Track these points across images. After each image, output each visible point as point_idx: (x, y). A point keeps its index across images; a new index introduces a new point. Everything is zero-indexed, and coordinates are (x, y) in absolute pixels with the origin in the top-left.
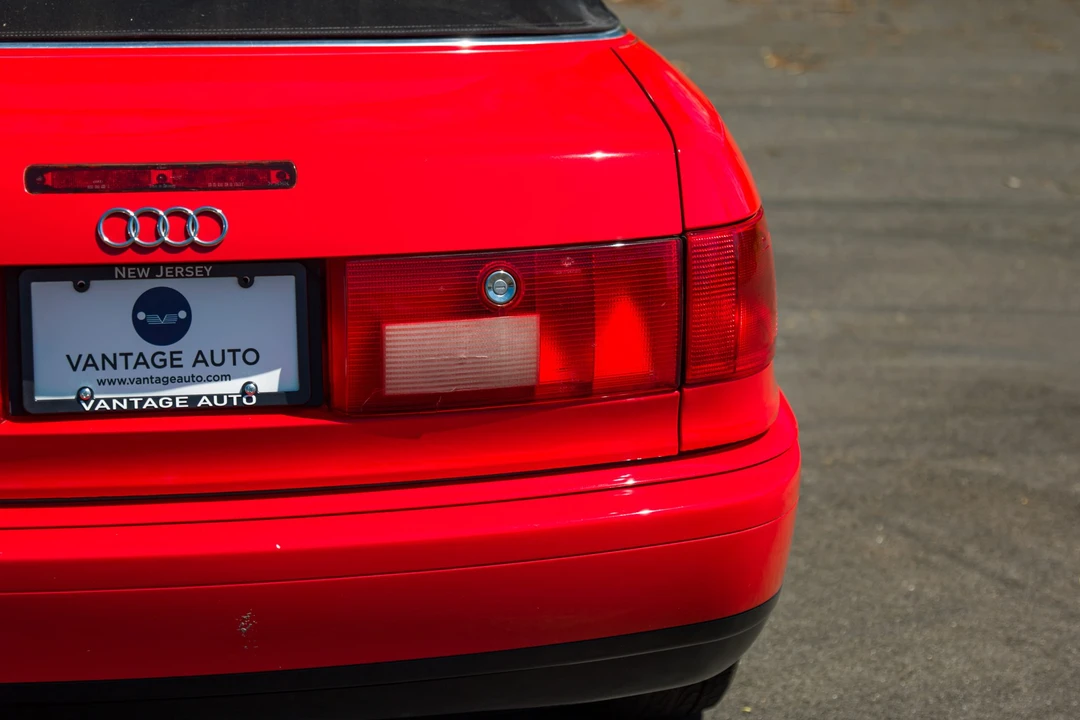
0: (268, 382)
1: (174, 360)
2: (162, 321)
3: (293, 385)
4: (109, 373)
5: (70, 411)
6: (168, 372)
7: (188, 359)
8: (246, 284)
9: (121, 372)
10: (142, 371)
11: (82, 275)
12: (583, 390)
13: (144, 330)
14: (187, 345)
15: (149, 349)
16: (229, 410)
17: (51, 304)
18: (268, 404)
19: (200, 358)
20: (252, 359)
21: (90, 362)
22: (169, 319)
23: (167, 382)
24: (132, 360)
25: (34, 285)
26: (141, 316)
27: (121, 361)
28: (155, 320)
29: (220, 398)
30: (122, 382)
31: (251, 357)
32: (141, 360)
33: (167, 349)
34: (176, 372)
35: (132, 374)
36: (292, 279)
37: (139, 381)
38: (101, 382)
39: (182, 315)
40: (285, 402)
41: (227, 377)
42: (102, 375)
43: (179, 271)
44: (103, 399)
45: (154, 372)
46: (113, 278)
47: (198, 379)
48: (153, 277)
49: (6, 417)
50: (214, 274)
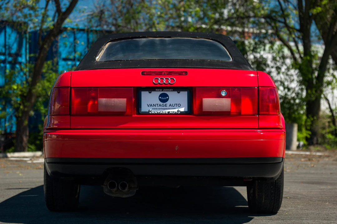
0: (182, 110)
1: (166, 105)
2: (164, 99)
3: (186, 110)
4: (154, 107)
5: (147, 113)
6: (165, 107)
7: (168, 105)
8: (179, 93)
9: (156, 107)
10: (160, 107)
11: (150, 89)
13: (161, 100)
14: (168, 103)
15: (161, 103)
16: (175, 114)
17: (144, 95)
18: (182, 113)
19: (170, 105)
20: (179, 106)
21: (151, 105)
22: (165, 98)
23: (164, 109)
24: (158, 105)
25: (142, 92)
26: (160, 98)
27: (156, 105)
28: (163, 98)
29: (174, 112)
30: (157, 109)
31: (179, 105)
32: (160, 105)
33: (164, 103)
34: (166, 108)
35: (158, 107)
36: (187, 92)
37: (160, 109)
38: (153, 109)
39: (167, 98)
40: (185, 113)
41: (175, 109)
42: (153, 108)
43: (167, 90)
44: (153, 112)
45: (162, 107)
46: (155, 91)
47: (170, 109)
48: (162, 91)
49: (136, 114)
50: (173, 91)
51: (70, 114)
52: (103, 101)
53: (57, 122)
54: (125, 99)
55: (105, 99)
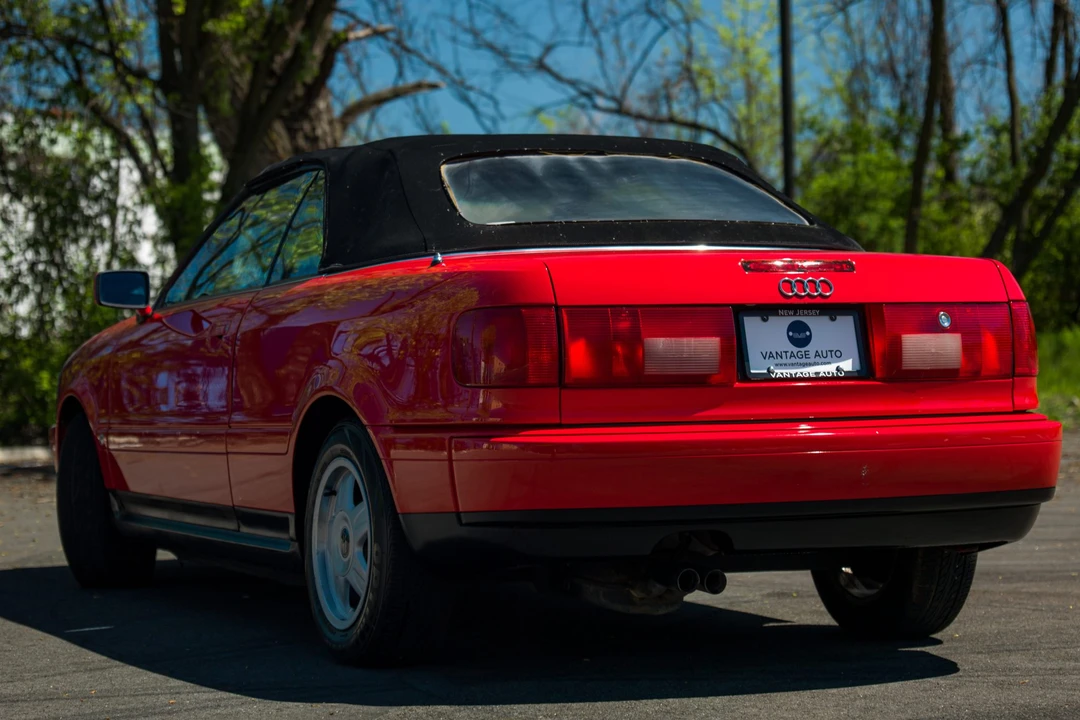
0: (847, 365)
1: (806, 355)
2: (800, 336)
3: (858, 368)
4: (779, 361)
5: (767, 378)
6: (804, 360)
7: (812, 354)
8: (833, 319)
9: (784, 361)
10: (793, 360)
11: (765, 311)
12: (976, 374)
13: (794, 341)
14: (811, 348)
15: (795, 350)
16: (833, 378)
17: (752, 326)
18: (849, 376)
19: (817, 354)
20: (839, 355)
21: (771, 355)
22: (802, 336)
23: (805, 365)
24: (789, 354)
25: (745, 318)
26: (791, 334)
27: (784, 354)
28: (797, 336)
29: (829, 373)
30: (785, 365)
31: (838, 354)
32: (792, 355)
33: (803, 349)
34: (808, 361)
35: (789, 361)
36: (851, 317)
37: (793, 365)
38: (777, 365)
39: (808, 333)
40: (856, 374)
41: (829, 363)
42: (776, 361)
43: (806, 312)
44: (779, 372)
45: (798, 360)
46: (778, 315)
47: (818, 364)
48: (795, 315)
49: (739, 381)
50: (820, 314)
51: (562, 384)
52: (659, 344)
53: (501, 405)
54: (718, 339)
55: (662, 339)
